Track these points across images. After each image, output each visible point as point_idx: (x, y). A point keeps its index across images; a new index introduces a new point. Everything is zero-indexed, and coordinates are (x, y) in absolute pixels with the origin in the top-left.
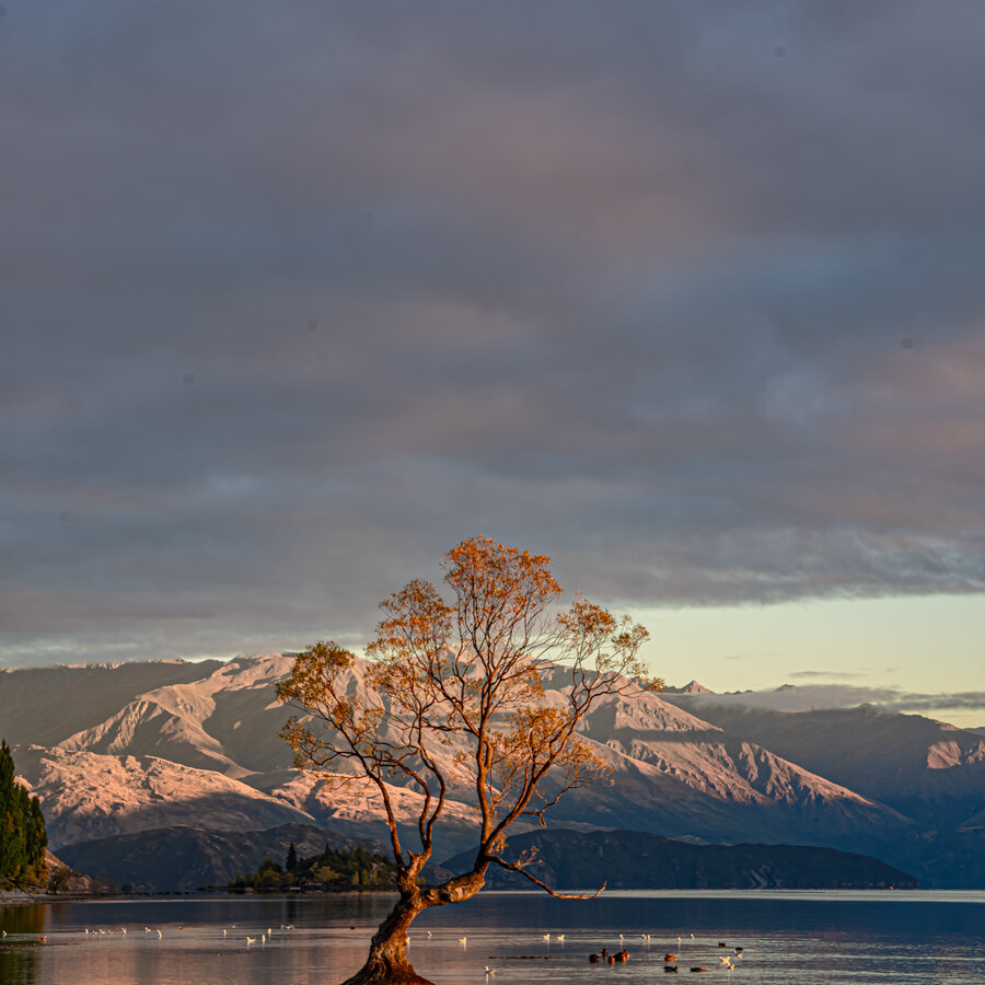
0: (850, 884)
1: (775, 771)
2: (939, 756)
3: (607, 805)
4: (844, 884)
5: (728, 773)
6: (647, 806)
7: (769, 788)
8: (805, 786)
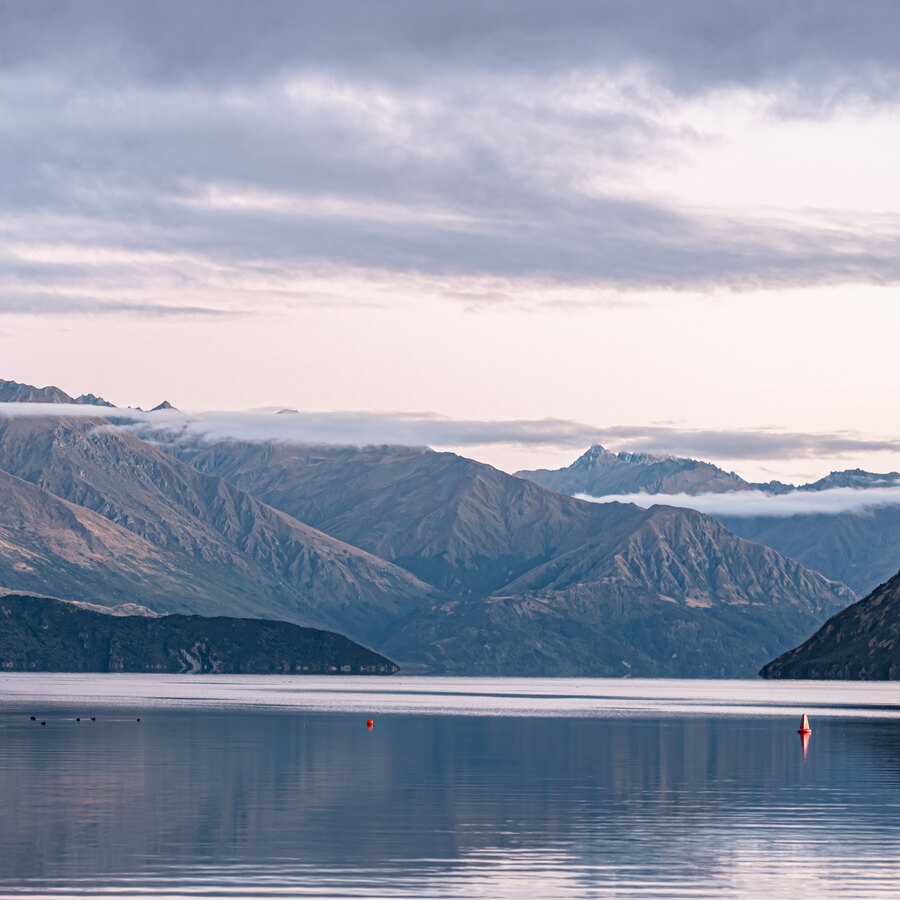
0: (306, 668)
1: (259, 522)
2: (472, 505)
3: (27, 562)
4: (299, 668)
5: (198, 522)
6: (83, 563)
7: (250, 544)
8: (297, 543)
